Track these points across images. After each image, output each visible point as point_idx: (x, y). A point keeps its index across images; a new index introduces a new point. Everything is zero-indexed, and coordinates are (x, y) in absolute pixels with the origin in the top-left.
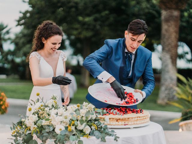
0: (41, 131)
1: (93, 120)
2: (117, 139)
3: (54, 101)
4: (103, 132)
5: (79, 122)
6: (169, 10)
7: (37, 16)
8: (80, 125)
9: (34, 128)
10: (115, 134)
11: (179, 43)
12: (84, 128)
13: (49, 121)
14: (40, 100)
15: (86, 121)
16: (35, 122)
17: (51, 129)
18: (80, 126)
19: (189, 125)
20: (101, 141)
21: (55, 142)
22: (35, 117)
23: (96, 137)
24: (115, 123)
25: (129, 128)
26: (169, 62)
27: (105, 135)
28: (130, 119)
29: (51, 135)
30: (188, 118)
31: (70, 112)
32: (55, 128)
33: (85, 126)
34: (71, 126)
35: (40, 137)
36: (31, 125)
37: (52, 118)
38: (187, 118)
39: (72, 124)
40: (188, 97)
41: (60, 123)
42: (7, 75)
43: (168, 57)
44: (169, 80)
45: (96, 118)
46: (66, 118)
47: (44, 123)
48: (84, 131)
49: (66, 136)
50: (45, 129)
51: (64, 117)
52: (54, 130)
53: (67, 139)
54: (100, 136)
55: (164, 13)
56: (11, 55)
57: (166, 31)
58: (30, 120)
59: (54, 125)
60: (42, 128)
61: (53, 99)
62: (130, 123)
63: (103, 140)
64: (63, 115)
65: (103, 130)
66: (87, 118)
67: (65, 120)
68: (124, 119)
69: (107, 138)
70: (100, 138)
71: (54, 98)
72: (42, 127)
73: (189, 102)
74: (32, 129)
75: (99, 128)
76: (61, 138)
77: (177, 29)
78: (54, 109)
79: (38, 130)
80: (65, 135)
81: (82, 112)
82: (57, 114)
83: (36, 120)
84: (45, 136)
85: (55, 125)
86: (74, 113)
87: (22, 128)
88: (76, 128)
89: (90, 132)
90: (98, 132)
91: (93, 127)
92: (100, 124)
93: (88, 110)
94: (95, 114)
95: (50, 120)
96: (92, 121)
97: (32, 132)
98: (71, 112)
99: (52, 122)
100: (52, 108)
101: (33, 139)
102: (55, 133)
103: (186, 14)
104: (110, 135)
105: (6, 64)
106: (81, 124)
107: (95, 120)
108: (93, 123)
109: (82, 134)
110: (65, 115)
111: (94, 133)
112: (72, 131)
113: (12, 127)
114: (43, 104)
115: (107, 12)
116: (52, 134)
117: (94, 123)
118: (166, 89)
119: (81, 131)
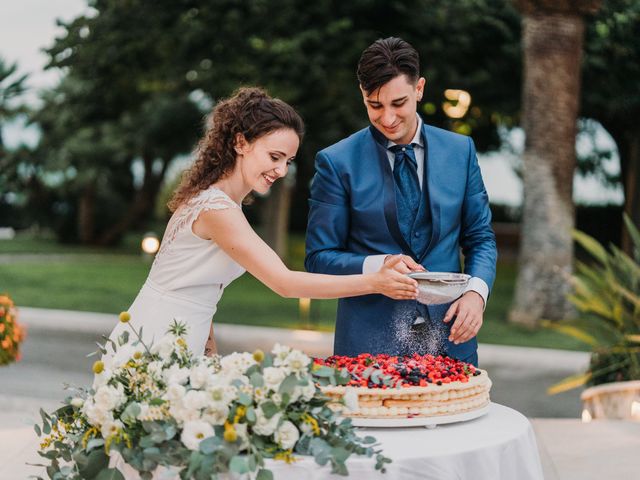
0: (135, 441)
1: (307, 403)
2: (385, 465)
3: (179, 341)
4: (337, 441)
5: (259, 411)
6: (550, 18)
7: (113, 36)
8: (263, 420)
9: (114, 429)
10: (376, 449)
11: (581, 124)
12: (277, 429)
13: (162, 407)
14: (133, 338)
15: (283, 406)
16: (115, 411)
17: (170, 433)
18: (263, 424)
19: (615, 399)
20: (333, 473)
21: (182, 475)
22: (117, 395)
23: (316, 460)
24: (377, 409)
25: (424, 427)
26: (548, 185)
27: (346, 452)
28: (424, 398)
29: (168, 454)
30: (611, 377)
31: (229, 378)
32: (181, 431)
33: (280, 424)
34: (236, 424)
35: (131, 459)
36: (103, 419)
37: (173, 397)
38: (609, 373)
39: (237, 418)
40: (611, 308)
41: (199, 413)
42: (17, 228)
43: (543, 169)
44: (548, 247)
45: (315, 395)
46: (217, 397)
47: (146, 412)
48: (276, 440)
49: (217, 457)
50: (147, 434)
51: (211, 395)
52: (177, 437)
53: (221, 466)
54: (330, 456)
55: (532, 28)
56: (28, 163)
57: (539, 84)
58: (100, 404)
59: (178, 422)
60: (138, 430)
61: (175, 332)
62: (425, 411)
63: (340, 469)
64: (208, 389)
65: (337, 434)
66: (285, 396)
67: (214, 405)
68: (407, 398)
69: (352, 461)
70: (329, 462)
71: (178, 330)
72: (139, 425)
73: (613, 322)
74: (106, 433)
75: (326, 427)
76: (201, 462)
77: (573, 80)
78: (176, 365)
79: (126, 436)
80: (216, 453)
81: (269, 378)
82: (188, 383)
83: (119, 404)
84: (150, 457)
85: (182, 422)
86: (245, 380)
87: (73, 429)
88: (250, 431)
89: (297, 443)
90: (323, 442)
91: (305, 427)
92: (327, 417)
93: (288, 371)
94: (311, 384)
95: (165, 402)
96: (303, 406)
97: (107, 443)
98: (235, 378)
99: (171, 412)
100: (172, 363)
101: (111, 465)
102: (183, 446)
103: (602, 29)
104: (361, 451)
105: (14, 192)
106: (268, 417)
107: (314, 403)
108: (305, 413)
109: (271, 449)
110: (215, 388)
111: (311, 446)
112: (239, 441)
113: (41, 426)
114: (142, 350)
115: (345, 23)
116: (171, 448)
117: (310, 414)
118: (538, 276)
119: (268, 440)
